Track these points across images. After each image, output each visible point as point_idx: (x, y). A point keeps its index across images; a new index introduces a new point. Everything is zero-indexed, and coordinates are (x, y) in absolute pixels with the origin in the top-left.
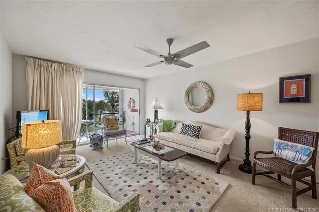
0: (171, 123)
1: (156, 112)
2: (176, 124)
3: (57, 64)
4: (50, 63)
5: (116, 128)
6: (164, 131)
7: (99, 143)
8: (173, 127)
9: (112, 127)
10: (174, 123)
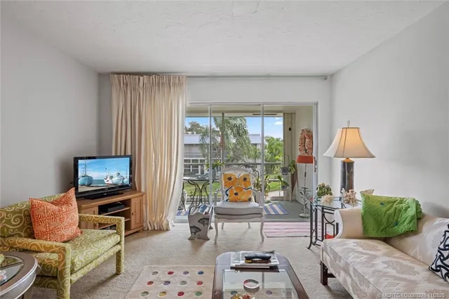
0: (398, 212)
1: (348, 167)
2: (419, 217)
3: (145, 76)
4: (137, 77)
5: (244, 197)
6: (366, 236)
7: (200, 226)
8: (403, 228)
9: (236, 194)
10: (412, 212)
